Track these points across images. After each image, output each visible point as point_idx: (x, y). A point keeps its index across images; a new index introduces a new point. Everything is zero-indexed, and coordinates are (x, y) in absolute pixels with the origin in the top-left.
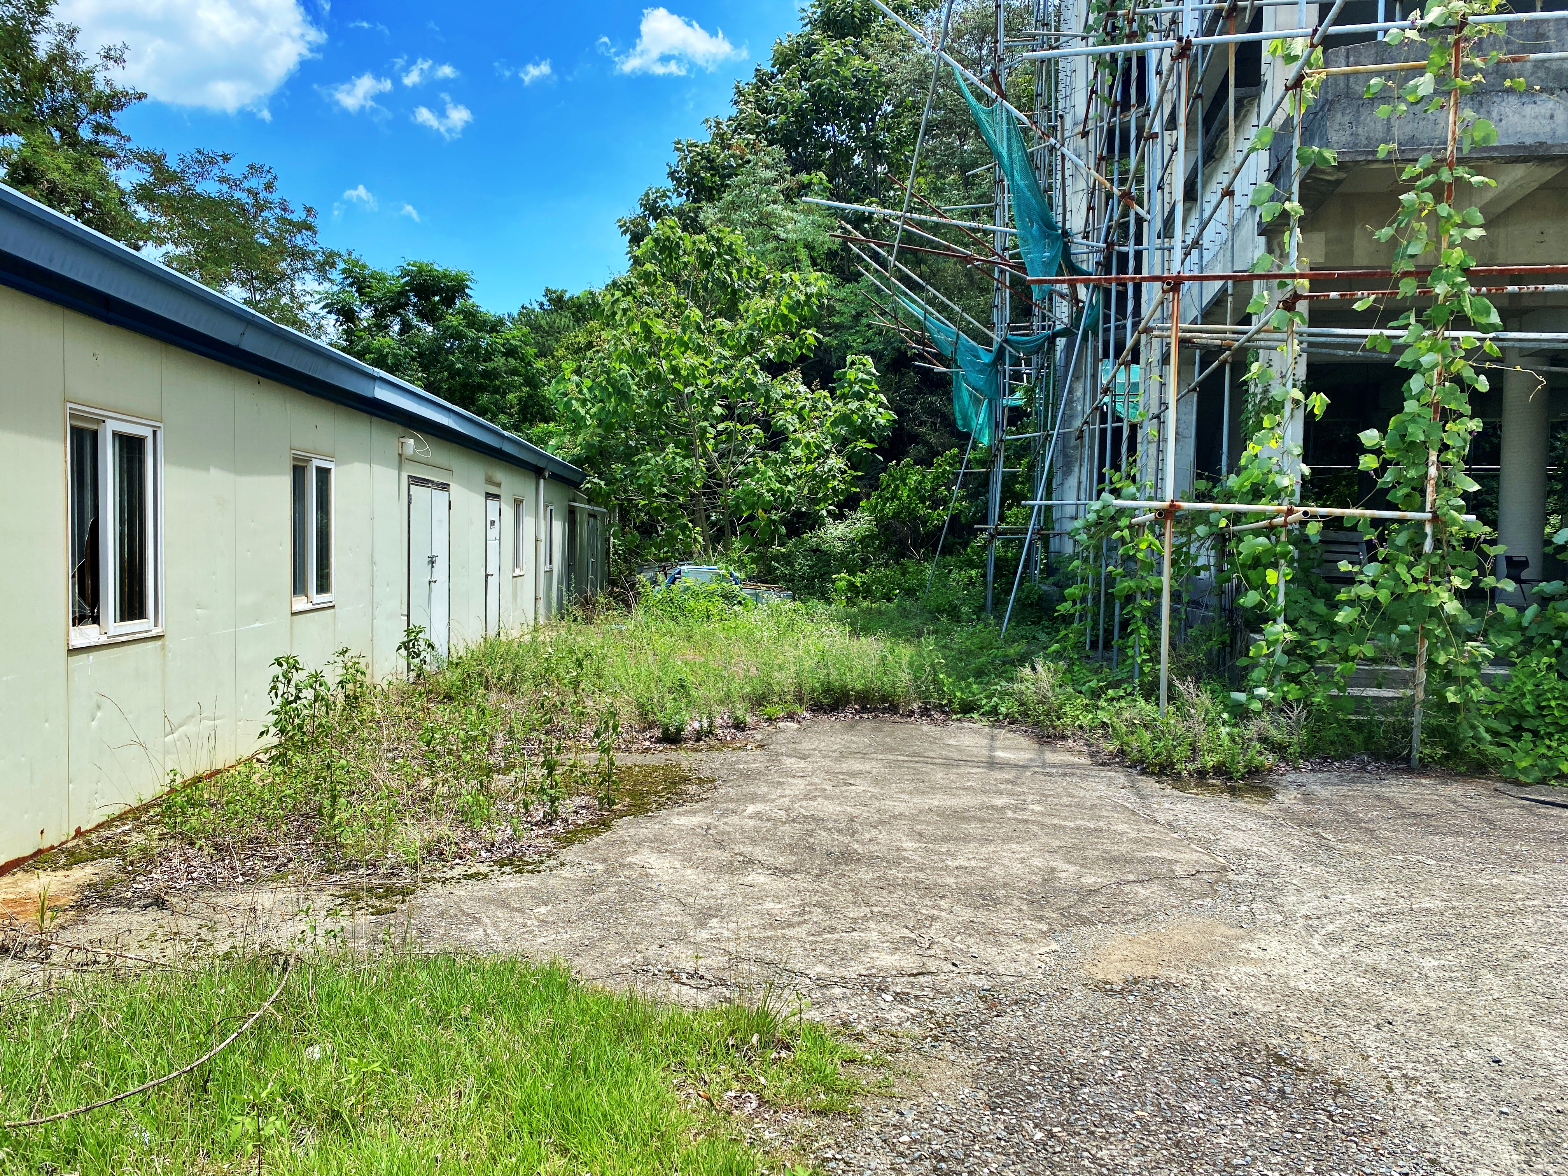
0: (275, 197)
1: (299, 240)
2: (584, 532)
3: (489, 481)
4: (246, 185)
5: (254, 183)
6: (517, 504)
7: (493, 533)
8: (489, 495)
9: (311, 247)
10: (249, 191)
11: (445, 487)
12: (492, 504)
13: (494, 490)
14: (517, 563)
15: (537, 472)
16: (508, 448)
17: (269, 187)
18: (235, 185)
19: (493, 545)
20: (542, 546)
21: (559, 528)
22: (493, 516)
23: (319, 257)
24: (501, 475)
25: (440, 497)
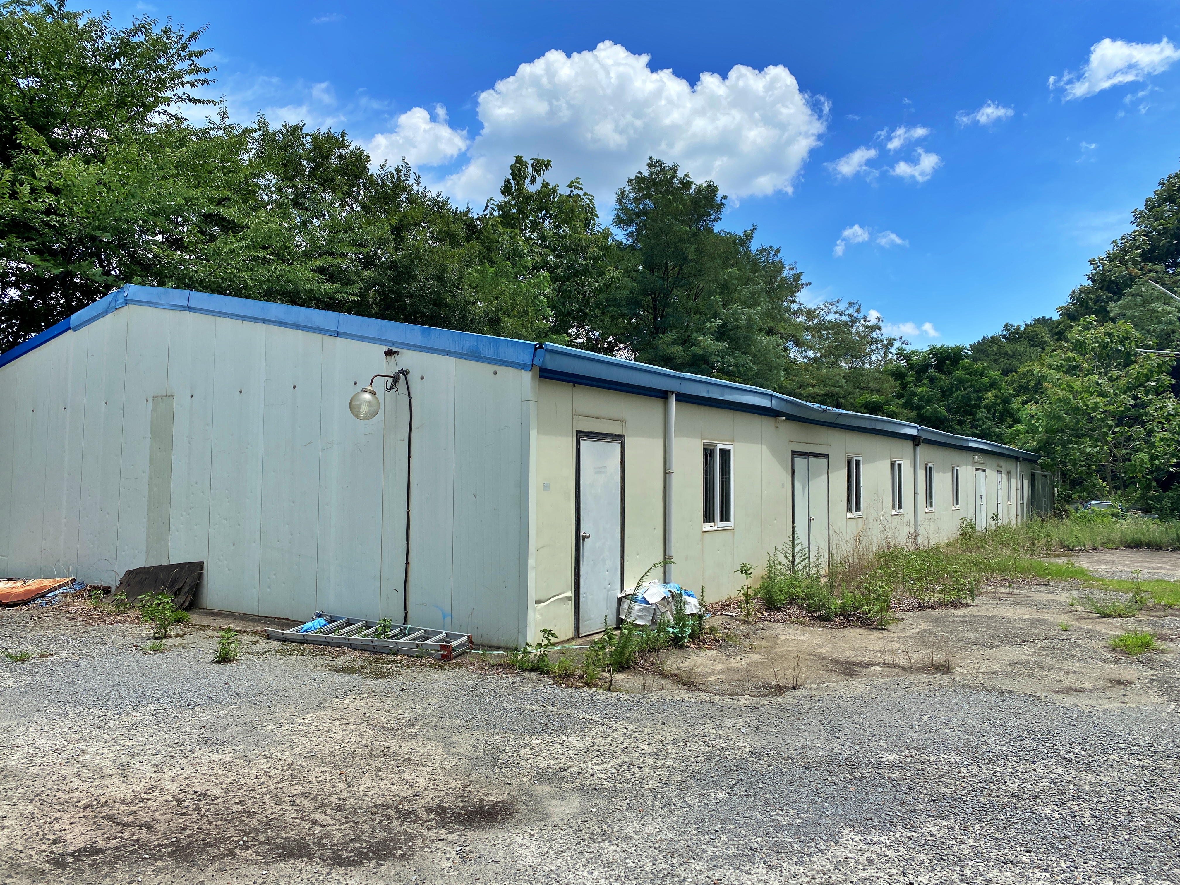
0: (860, 315)
1: (874, 335)
2: (1039, 484)
3: (998, 466)
4: (847, 312)
5: (851, 311)
6: (1008, 473)
7: (1000, 486)
8: (998, 472)
9: (881, 337)
10: (849, 315)
11: (984, 470)
12: (999, 475)
13: (1000, 469)
14: (1009, 500)
15: (1017, 459)
16: (1005, 452)
17: (858, 311)
18: (842, 313)
19: (1000, 491)
20: (1019, 491)
21: (1026, 483)
22: (1000, 480)
23: (885, 342)
24: (1002, 463)
25: (983, 473)
